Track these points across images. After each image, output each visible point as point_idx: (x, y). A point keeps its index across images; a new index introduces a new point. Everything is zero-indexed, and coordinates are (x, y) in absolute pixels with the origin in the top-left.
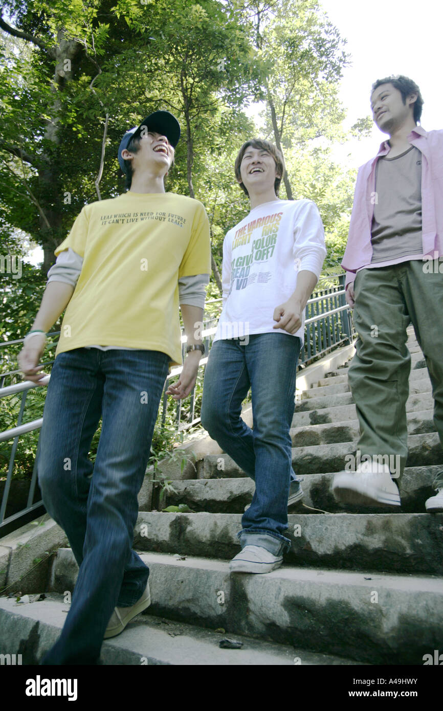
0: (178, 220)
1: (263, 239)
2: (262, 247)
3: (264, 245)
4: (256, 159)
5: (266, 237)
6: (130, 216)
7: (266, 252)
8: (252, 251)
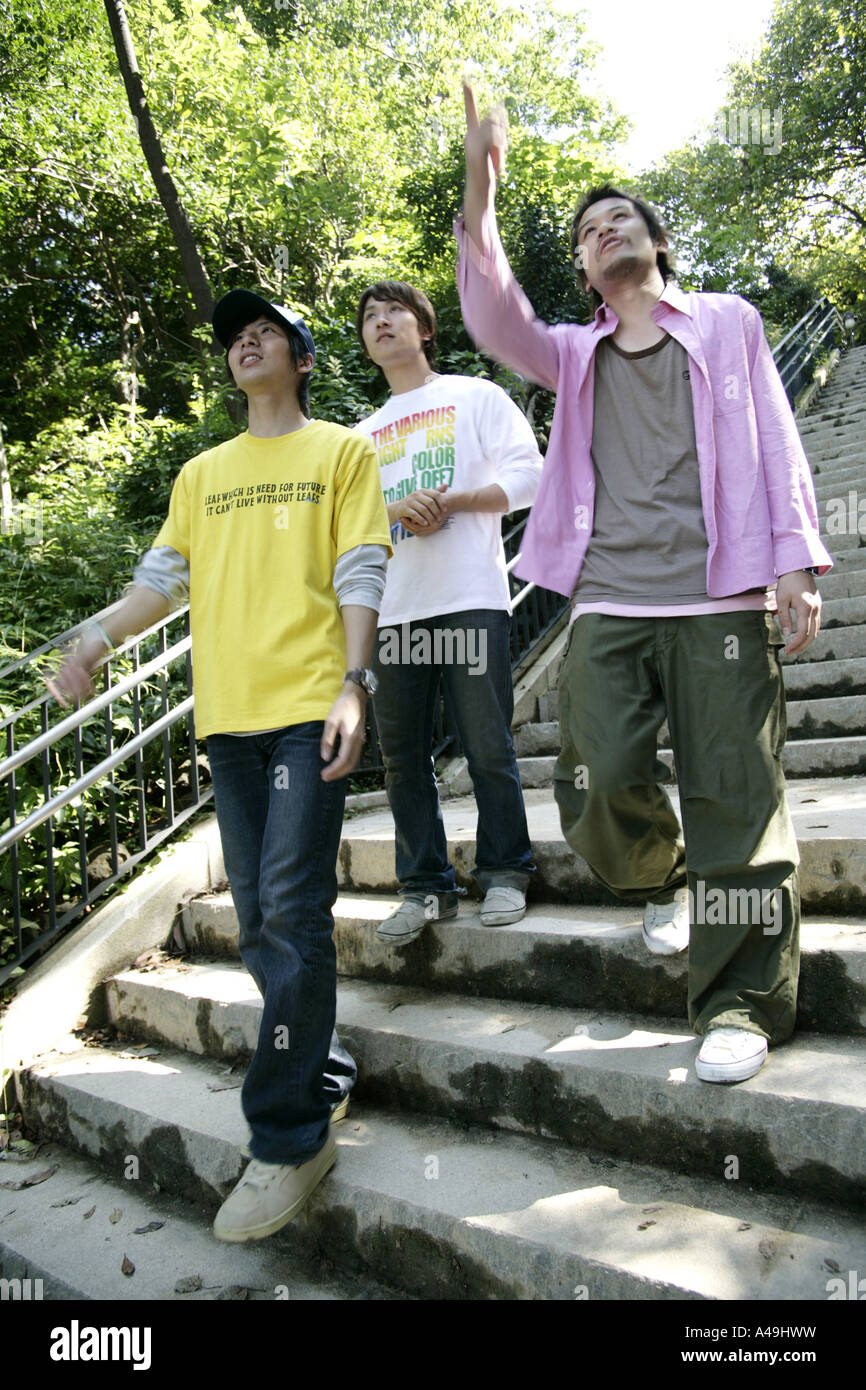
0: (312, 492)
1: (430, 452)
2: (432, 467)
3: (434, 463)
4: (382, 319)
5: (434, 450)
6: (241, 493)
7: (438, 475)
8: (414, 472)
